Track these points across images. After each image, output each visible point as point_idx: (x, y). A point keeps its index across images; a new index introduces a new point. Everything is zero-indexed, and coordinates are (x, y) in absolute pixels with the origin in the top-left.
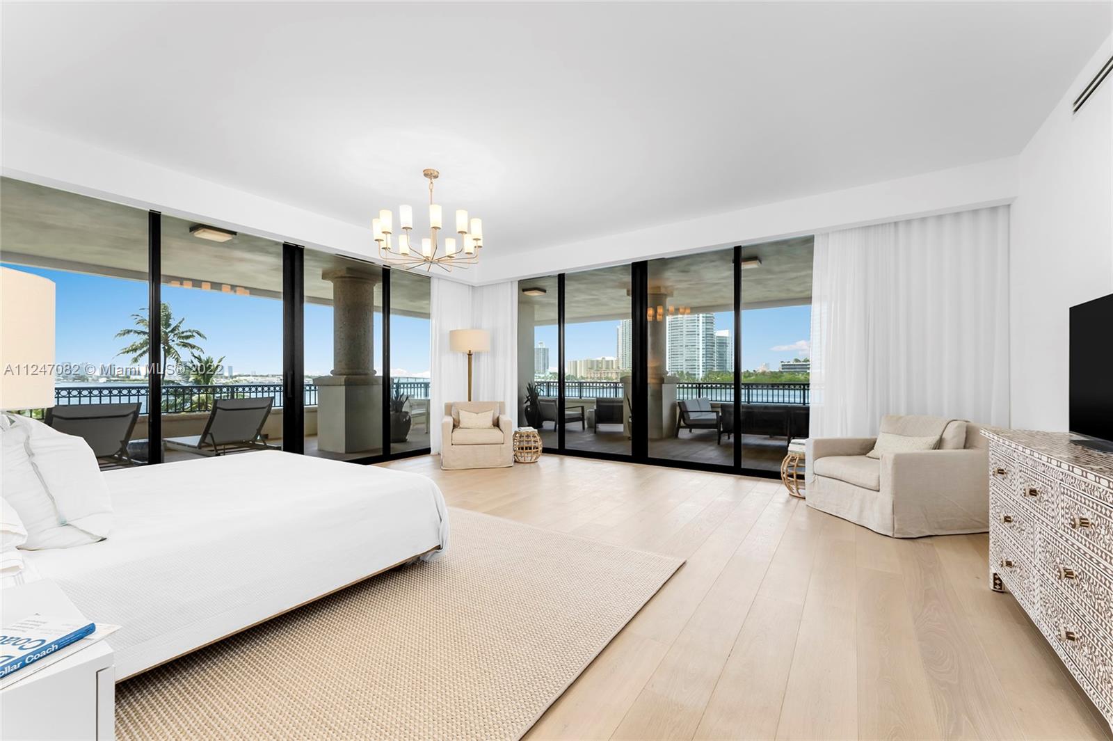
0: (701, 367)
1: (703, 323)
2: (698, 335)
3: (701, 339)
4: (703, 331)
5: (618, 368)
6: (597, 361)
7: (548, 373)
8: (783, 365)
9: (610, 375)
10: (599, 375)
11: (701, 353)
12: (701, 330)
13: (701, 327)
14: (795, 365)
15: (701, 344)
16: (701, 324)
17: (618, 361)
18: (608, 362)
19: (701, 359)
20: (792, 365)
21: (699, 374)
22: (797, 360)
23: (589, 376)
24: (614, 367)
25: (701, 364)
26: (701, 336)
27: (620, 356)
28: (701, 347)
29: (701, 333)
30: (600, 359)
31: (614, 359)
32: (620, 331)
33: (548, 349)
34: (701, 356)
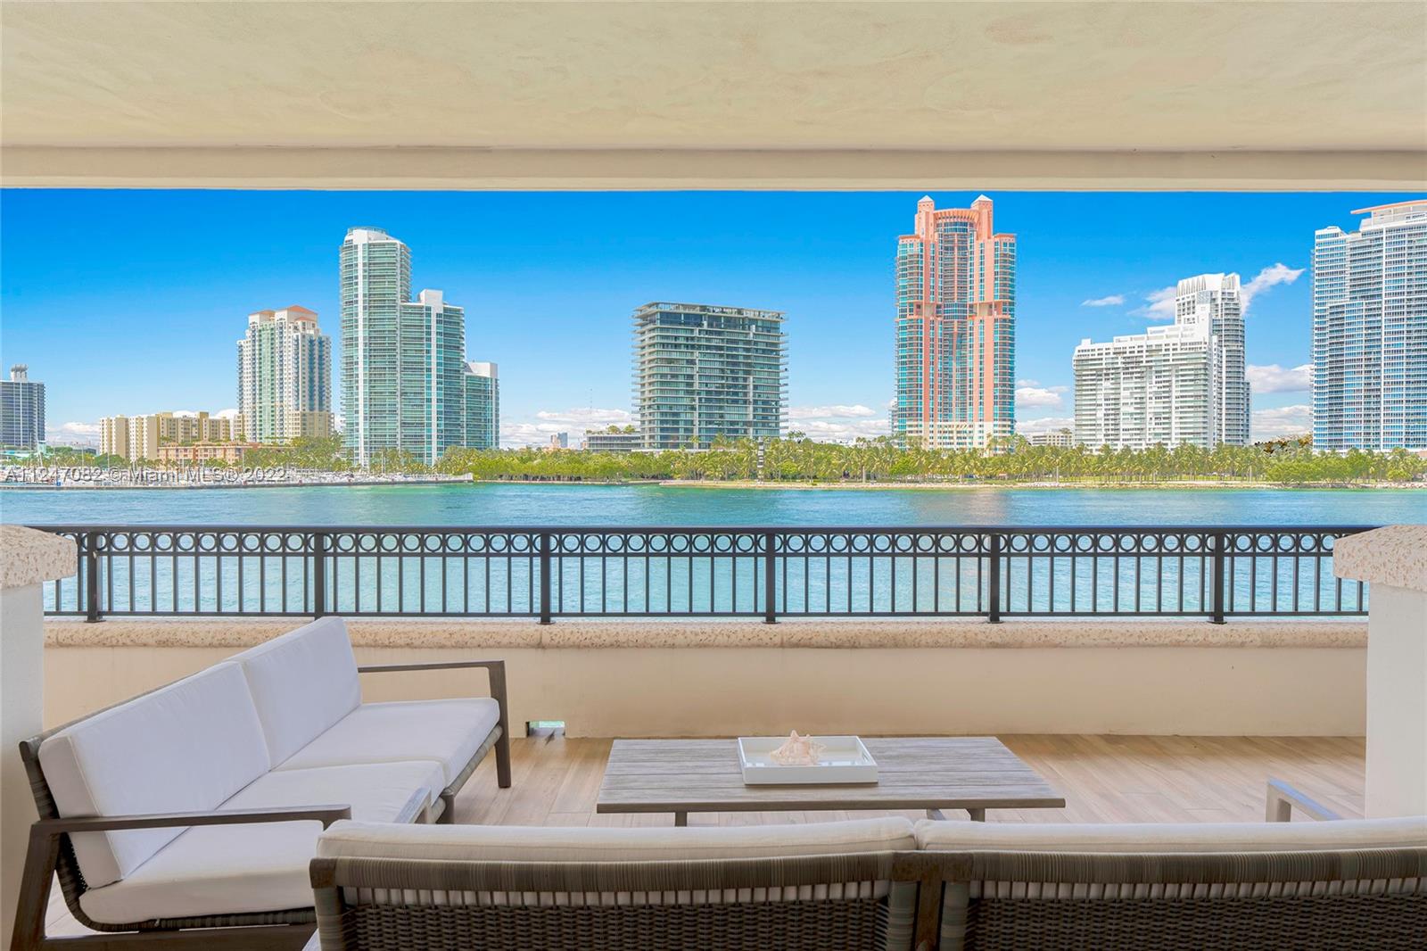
0: (434, 439)
1: (438, 346)
2: (429, 370)
3: (434, 379)
4: (438, 364)
5: (242, 438)
6: (186, 421)
7: (40, 449)
8: (590, 439)
9: (220, 455)
10: (190, 456)
11: (434, 409)
12: (434, 361)
13: (434, 354)
14: (610, 438)
15: (434, 390)
16: (434, 349)
17: (241, 421)
18: (214, 424)
19: (434, 422)
20: (605, 438)
21: (429, 455)
22: (614, 429)
23: (162, 457)
24: (232, 439)
25: (434, 433)
26: (434, 372)
27: (247, 410)
28: (434, 397)
29: (434, 366)
30: (194, 415)
31: (231, 414)
32: (247, 352)
33: (41, 387)
34: (434, 415)
